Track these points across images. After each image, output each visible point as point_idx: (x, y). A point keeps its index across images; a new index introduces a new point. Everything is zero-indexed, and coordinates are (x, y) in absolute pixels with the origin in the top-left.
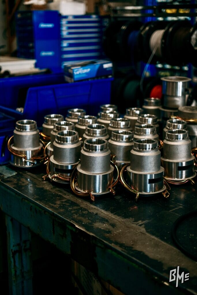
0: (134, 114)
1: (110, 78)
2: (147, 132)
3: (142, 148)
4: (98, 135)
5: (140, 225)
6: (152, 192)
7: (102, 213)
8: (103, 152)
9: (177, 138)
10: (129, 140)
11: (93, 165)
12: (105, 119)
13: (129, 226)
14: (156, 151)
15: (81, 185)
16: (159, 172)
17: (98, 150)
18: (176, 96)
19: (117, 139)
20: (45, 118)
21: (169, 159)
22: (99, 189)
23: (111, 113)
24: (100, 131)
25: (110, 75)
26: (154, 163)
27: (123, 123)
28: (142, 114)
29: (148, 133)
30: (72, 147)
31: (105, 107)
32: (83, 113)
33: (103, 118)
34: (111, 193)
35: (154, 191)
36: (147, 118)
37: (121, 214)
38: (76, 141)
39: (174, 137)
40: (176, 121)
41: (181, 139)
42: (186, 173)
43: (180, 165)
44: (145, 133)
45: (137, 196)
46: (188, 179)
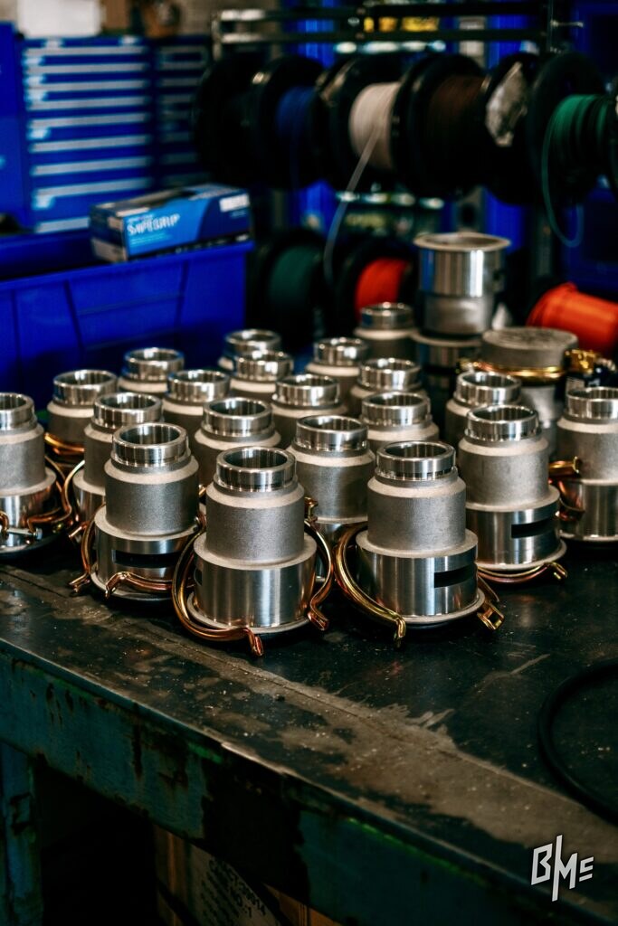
0: (342, 361)
1: (243, 242)
2: (403, 417)
3: (407, 473)
4: (245, 434)
5: (434, 728)
6: (444, 613)
7: (300, 696)
8: (283, 494)
9: (504, 434)
10: (353, 448)
11: (252, 537)
12: (252, 378)
13: (397, 733)
14: (453, 480)
15: (211, 605)
16: (466, 548)
17: (267, 485)
18: (464, 295)
19: (313, 444)
20: (56, 382)
21: (484, 501)
22: (272, 615)
23: (268, 358)
24: (252, 422)
25: (241, 234)
26: (447, 519)
27: (317, 392)
28: (367, 356)
29: (406, 420)
30: (171, 481)
31: (240, 339)
32: (174, 362)
33: (245, 376)
34: (311, 626)
35: (450, 612)
36: (388, 372)
37: (362, 694)
38: (183, 458)
39: (496, 432)
40: (484, 379)
41: (518, 437)
42: (536, 544)
43: (517, 521)
44: (398, 421)
45: (401, 629)
46: (545, 565)
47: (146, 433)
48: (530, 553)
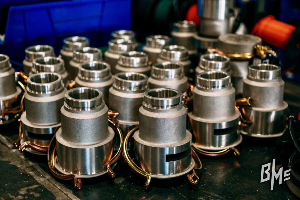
0: (157, 45)
2: (170, 74)
3: (156, 106)
4: (97, 79)
6: (173, 173)
8: (95, 112)
9: (213, 86)
10: (140, 89)
11: (78, 132)
12: (114, 51)
14: (180, 108)
16: (185, 142)
17: (87, 108)
18: (217, 19)
19: (121, 88)
20: (27, 51)
21: (202, 117)
22: (91, 168)
23: (125, 43)
24: (100, 74)
26: (174, 128)
27: (137, 60)
28: (168, 44)
29: (171, 76)
30: (50, 101)
31: (118, 34)
32: (85, 43)
33: (112, 51)
34: (108, 175)
35: (176, 173)
36: (173, 52)
38: (60, 89)
39: (209, 85)
40: (214, 57)
41: (220, 88)
42: (227, 138)
43: (218, 128)
44: (167, 76)
45: (149, 181)
46: (230, 149)
47: (44, 77)
48: (224, 142)
